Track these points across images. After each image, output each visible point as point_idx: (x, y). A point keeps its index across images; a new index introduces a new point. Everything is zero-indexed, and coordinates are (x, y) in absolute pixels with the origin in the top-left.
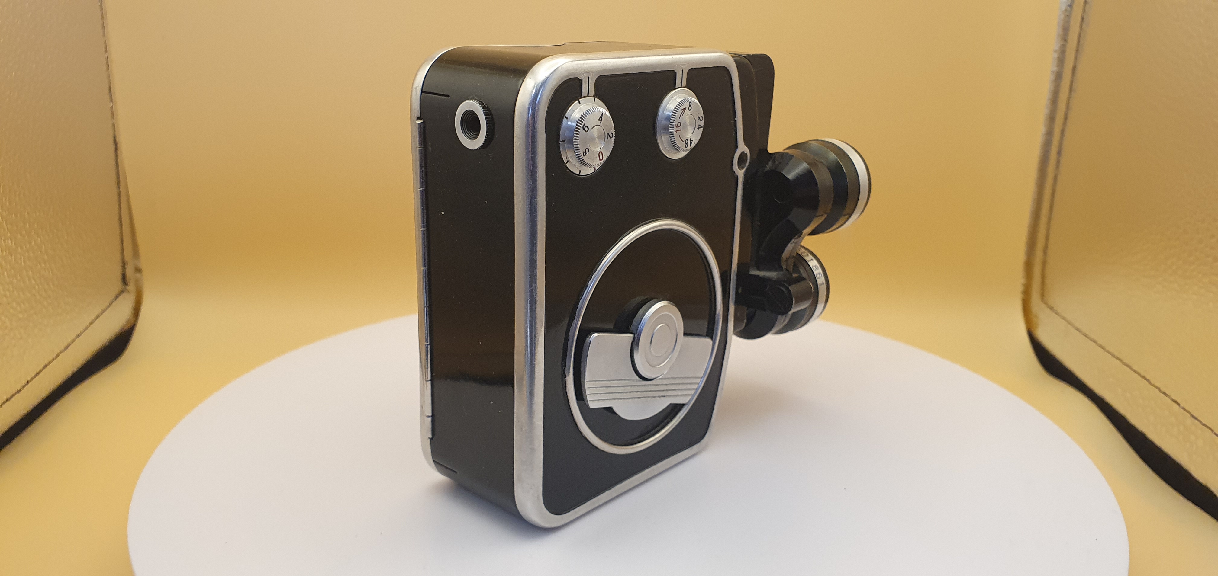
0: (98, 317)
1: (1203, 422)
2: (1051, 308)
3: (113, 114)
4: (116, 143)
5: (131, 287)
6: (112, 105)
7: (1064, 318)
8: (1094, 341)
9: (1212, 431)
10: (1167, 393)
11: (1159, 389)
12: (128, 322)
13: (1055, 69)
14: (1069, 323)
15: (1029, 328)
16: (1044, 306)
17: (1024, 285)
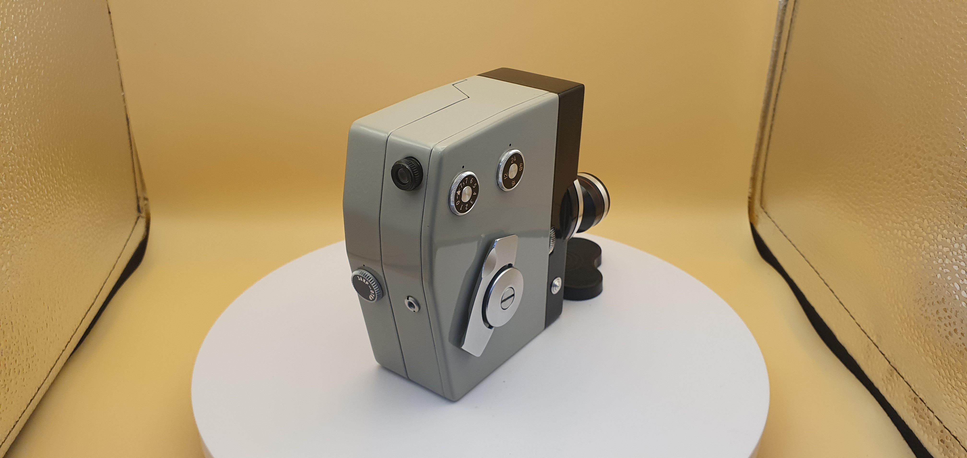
0: (128, 240)
1: (845, 306)
2: (766, 213)
3: (124, 100)
4: (128, 119)
5: (143, 212)
7: (774, 222)
8: (791, 242)
9: (849, 312)
10: (828, 284)
12: (143, 237)
13: (774, 49)
15: (752, 222)
16: (761, 209)
17: (750, 193)
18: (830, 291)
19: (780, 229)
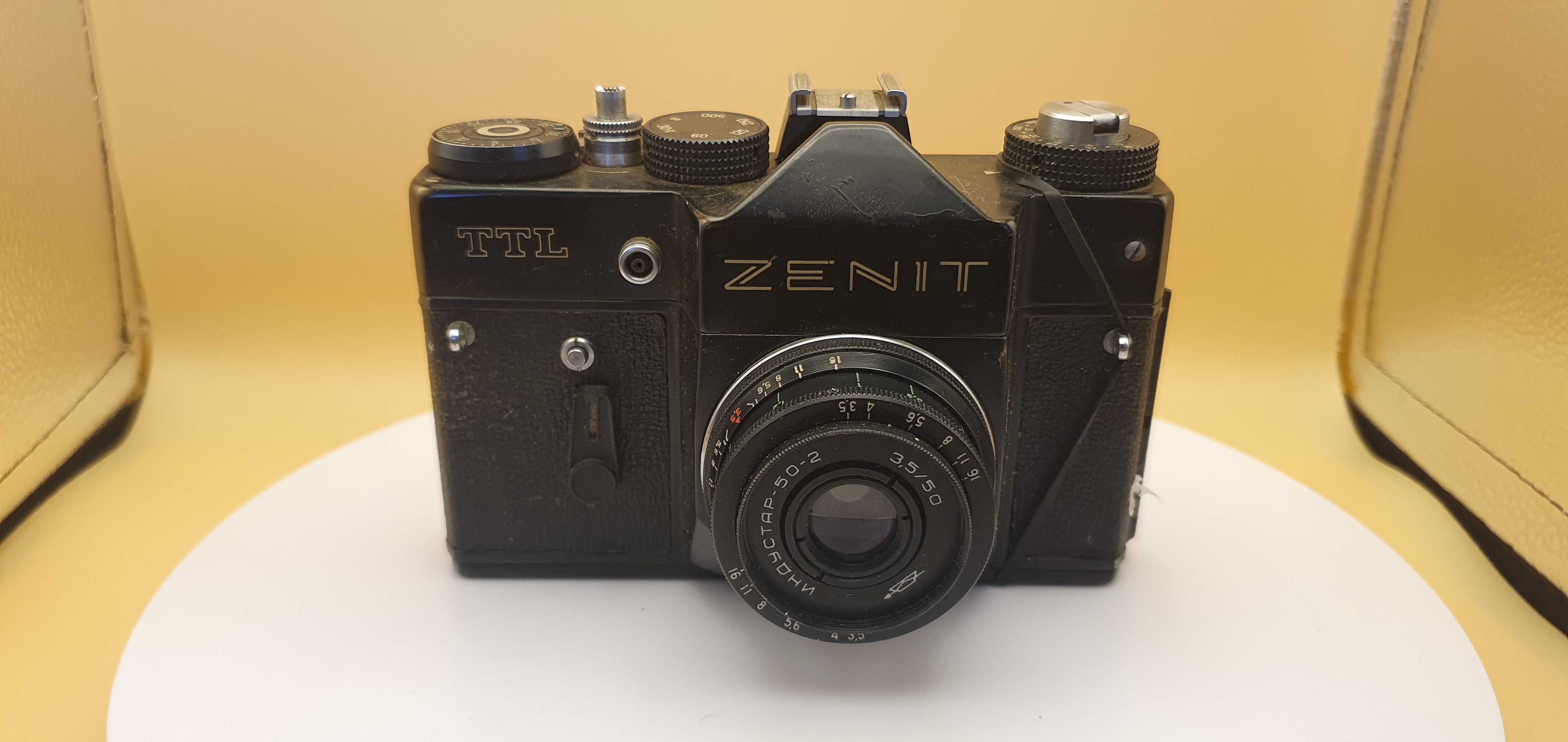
0: (89, 390)
2: (1380, 367)
3: (98, 109)
4: (104, 151)
5: (135, 346)
6: (97, 98)
7: (1398, 382)
8: (1442, 417)
10: (1545, 492)
11: (1532, 486)
12: (131, 393)
13: (1393, 37)
14: (1405, 388)
15: (1346, 390)
16: (1368, 362)
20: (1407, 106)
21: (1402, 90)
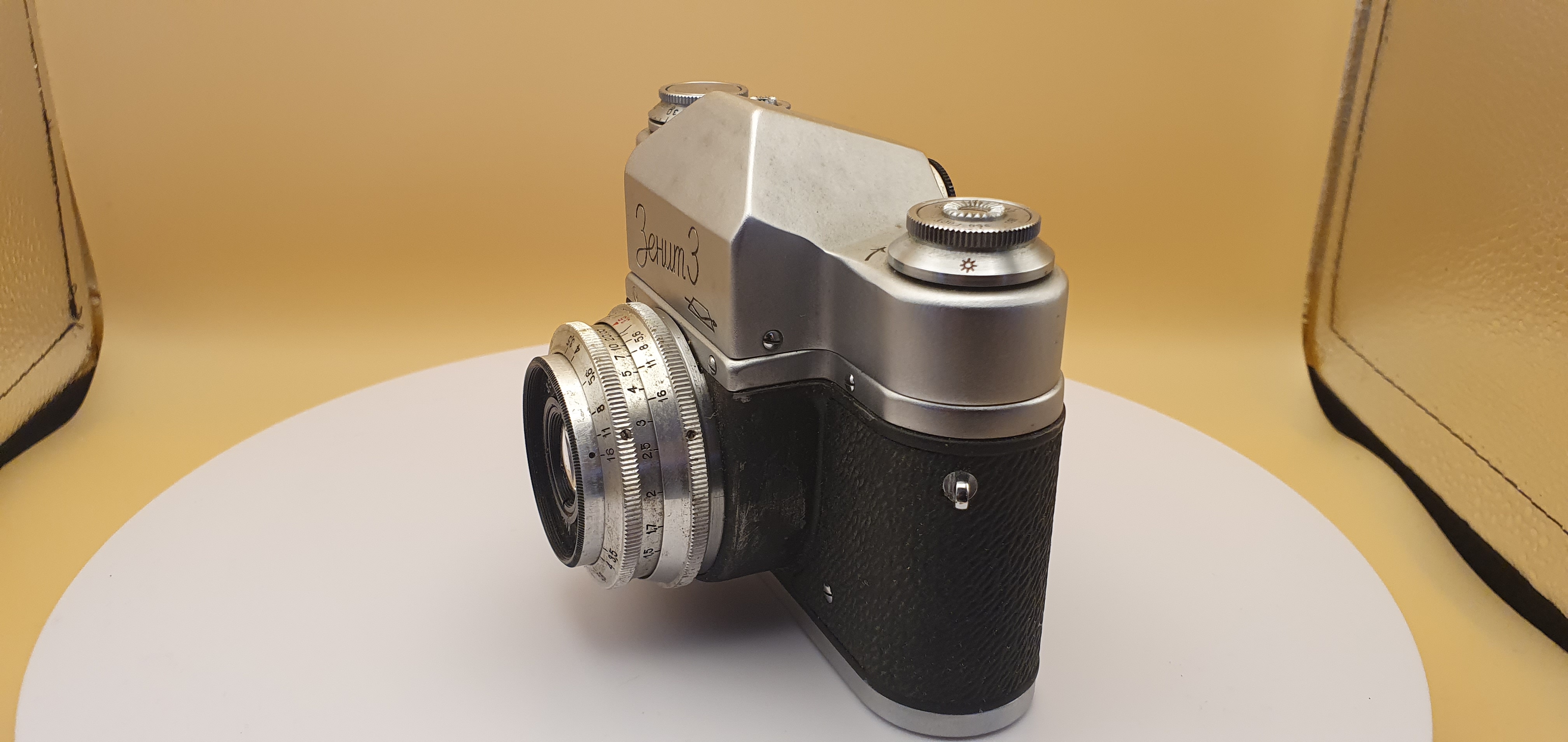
0: (34, 365)
1: (1548, 514)
2: (1344, 340)
3: (39, 79)
4: (47, 121)
5: (85, 319)
6: (37, 67)
7: (1361, 356)
8: (1402, 391)
9: (1561, 526)
10: (1499, 468)
11: (1487, 461)
12: (81, 368)
14: (1368, 363)
15: (1310, 363)
16: (1333, 336)
17: (1305, 305)
18: (1509, 483)
19: (1375, 368)
20: (1372, 78)
21: (1367, 61)
